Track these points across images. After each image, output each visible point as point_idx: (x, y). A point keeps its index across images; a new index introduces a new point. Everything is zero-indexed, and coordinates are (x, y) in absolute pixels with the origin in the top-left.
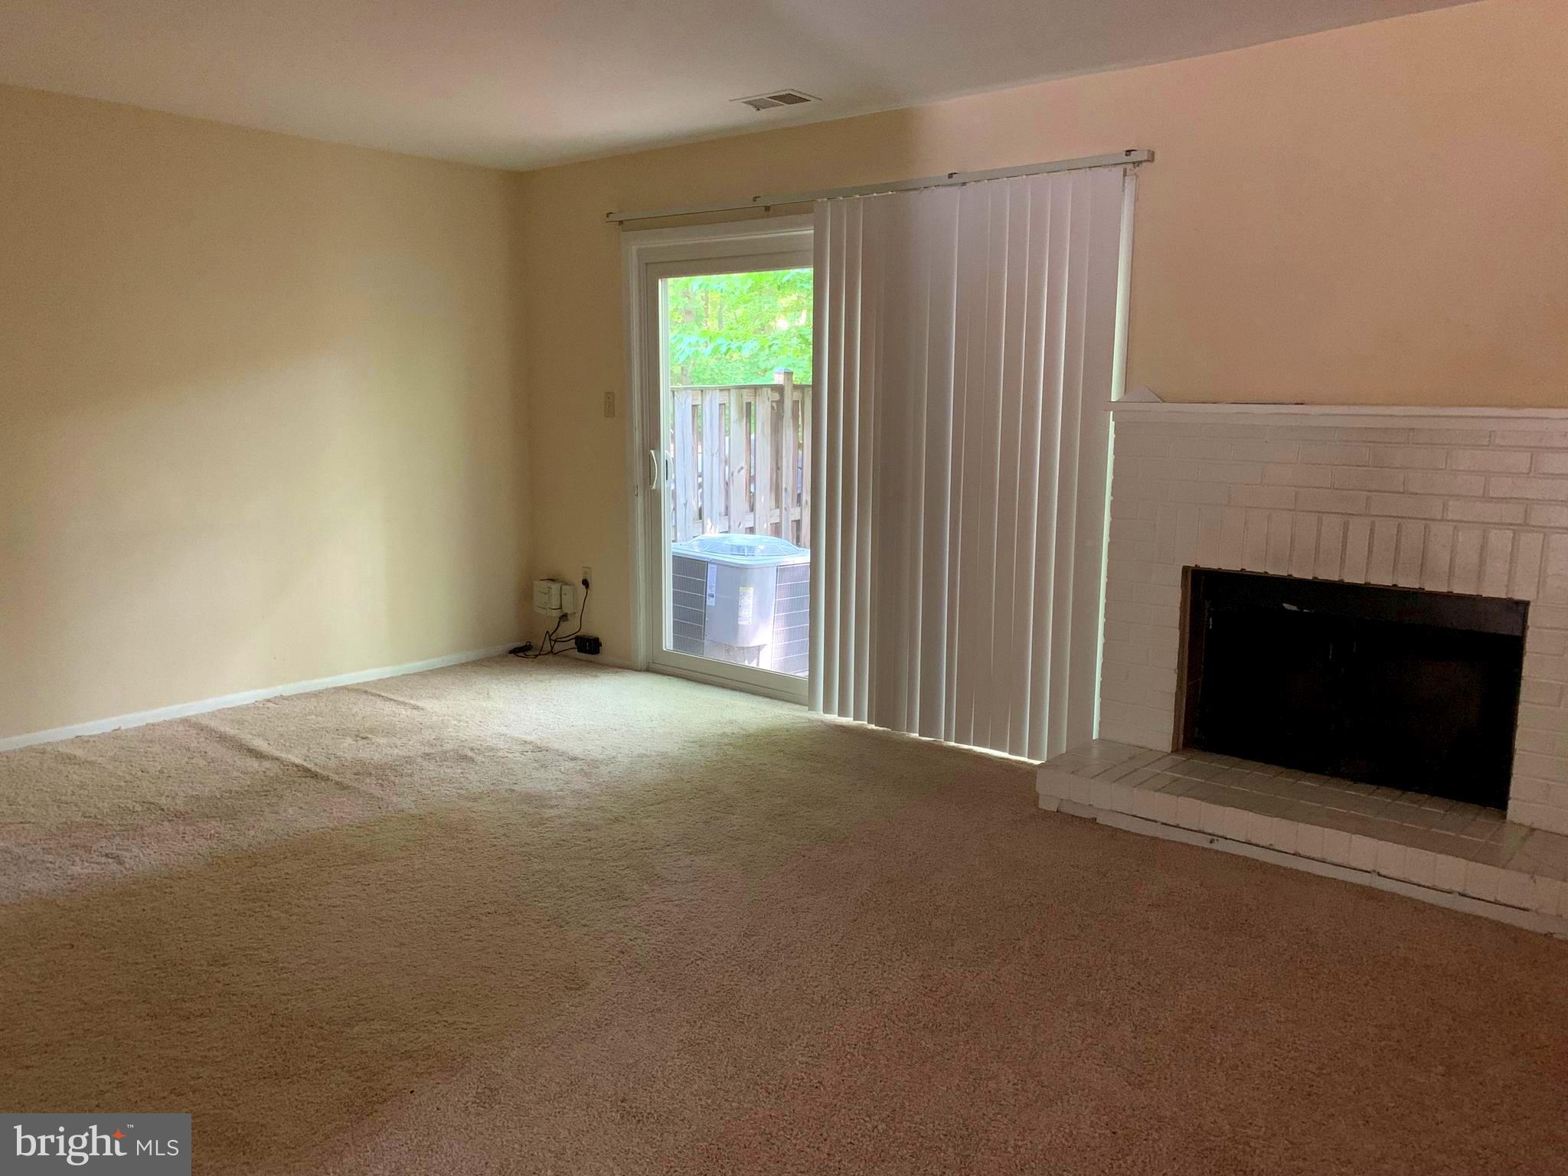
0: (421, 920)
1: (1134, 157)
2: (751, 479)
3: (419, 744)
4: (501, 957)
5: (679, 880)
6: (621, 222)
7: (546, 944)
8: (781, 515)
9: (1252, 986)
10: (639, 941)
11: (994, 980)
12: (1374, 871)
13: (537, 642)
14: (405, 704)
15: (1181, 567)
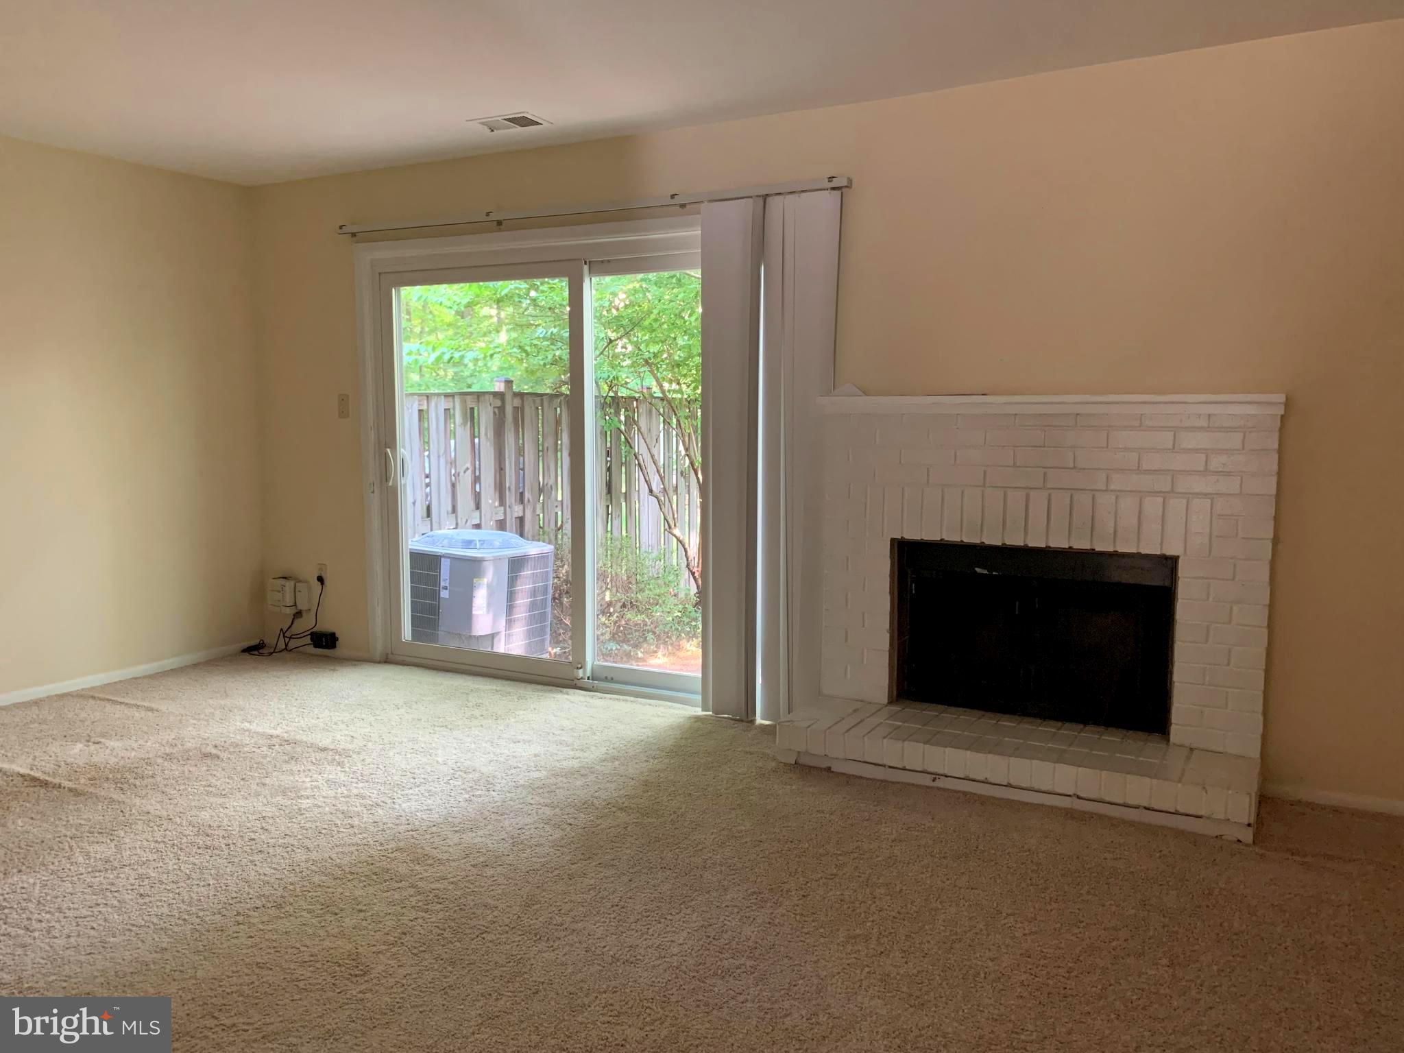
0: (181, 922)
1: (835, 183)
2: (477, 480)
3: (158, 745)
4: (277, 951)
5: (451, 858)
6: (354, 235)
7: (322, 932)
8: (505, 513)
9: (995, 905)
10: (420, 921)
11: (769, 923)
12: (1075, 795)
13: (270, 640)
14: (138, 706)
15: (889, 539)
